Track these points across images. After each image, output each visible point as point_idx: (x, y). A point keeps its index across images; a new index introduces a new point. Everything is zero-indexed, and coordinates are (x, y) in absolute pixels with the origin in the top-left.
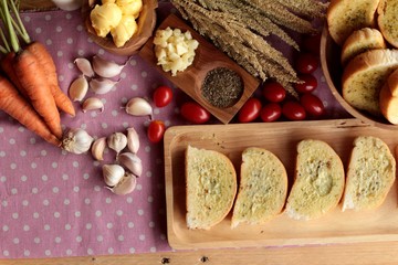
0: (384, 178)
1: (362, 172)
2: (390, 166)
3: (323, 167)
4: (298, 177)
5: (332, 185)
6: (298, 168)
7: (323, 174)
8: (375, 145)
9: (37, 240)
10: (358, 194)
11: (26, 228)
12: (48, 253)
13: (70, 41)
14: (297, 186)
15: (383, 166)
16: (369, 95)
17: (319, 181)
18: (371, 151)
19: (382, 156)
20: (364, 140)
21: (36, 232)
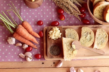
0: (105, 39)
1: (99, 38)
2: (107, 36)
3: (89, 34)
4: (82, 36)
5: (91, 39)
6: (82, 34)
7: (89, 36)
8: (102, 31)
9: (6, 57)
10: (98, 44)
11: (3, 53)
12: (9, 60)
13: (19, 4)
14: (81, 39)
15: (105, 36)
16: (101, 15)
17: (87, 37)
18: (101, 33)
19: (104, 34)
20: (99, 30)
21: (6, 54)
